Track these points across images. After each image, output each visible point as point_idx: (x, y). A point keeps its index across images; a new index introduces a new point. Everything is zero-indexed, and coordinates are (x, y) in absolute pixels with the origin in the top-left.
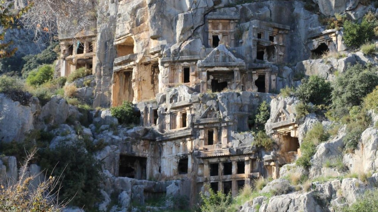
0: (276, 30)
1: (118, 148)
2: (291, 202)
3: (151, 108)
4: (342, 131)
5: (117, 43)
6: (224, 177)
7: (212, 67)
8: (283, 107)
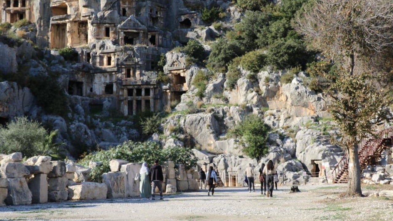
0: (159, 8)
1: (67, 77)
2: (201, 119)
3: (86, 52)
4: (220, 77)
5: (53, 5)
6: (137, 97)
7: (127, 29)
8: (176, 58)
